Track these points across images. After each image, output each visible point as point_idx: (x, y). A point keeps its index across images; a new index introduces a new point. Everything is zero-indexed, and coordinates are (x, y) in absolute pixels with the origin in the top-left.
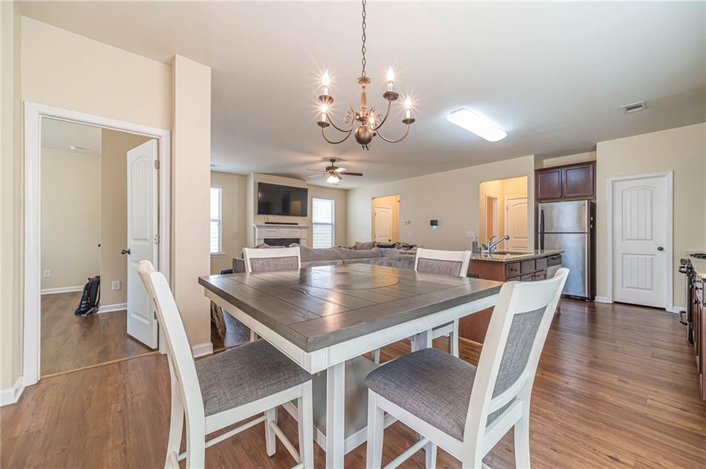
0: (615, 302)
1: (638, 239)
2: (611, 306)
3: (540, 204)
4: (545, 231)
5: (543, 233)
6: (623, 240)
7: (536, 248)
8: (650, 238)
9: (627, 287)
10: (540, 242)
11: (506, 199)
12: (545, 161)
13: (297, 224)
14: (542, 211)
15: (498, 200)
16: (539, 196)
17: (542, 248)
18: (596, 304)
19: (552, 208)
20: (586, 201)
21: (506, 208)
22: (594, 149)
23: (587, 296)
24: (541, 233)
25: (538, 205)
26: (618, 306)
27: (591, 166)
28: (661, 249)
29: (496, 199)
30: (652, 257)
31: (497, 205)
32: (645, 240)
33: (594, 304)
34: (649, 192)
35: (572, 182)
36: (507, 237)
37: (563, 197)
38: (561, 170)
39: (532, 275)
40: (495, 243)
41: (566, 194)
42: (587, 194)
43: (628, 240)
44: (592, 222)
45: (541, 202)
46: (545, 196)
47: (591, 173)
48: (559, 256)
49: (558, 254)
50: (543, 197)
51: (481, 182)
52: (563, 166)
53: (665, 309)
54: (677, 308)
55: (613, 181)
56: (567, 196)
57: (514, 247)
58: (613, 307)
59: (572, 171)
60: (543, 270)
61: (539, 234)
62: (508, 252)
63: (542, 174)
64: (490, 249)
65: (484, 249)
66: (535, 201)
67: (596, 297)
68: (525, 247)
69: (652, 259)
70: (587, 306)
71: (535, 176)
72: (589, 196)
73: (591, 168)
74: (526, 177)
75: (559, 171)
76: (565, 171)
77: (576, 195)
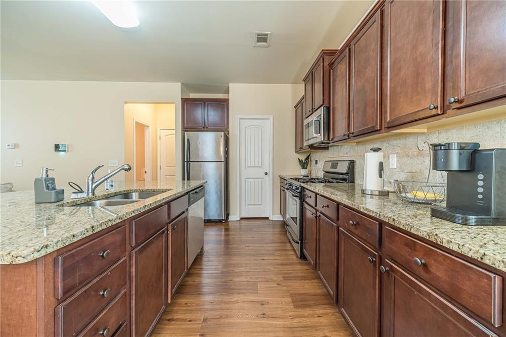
0: (241, 218)
3: (186, 133)
4: (191, 160)
5: (189, 162)
6: (245, 168)
7: (184, 179)
8: (261, 166)
9: (248, 205)
10: (187, 175)
11: (158, 130)
12: (191, 94)
14: (188, 140)
15: (150, 128)
16: (186, 126)
17: (188, 179)
18: (230, 223)
19: (197, 138)
20: (223, 133)
21: (159, 137)
22: (227, 91)
23: (224, 218)
24: (187, 162)
25: (184, 134)
26: (244, 222)
27: (226, 103)
28: (266, 174)
29: (148, 127)
30: (261, 180)
32: (254, 167)
33: (228, 225)
34: (260, 130)
35: (212, 115)
36: (127, 168)
37: (205, 129)
38: (204, 102)
39: (163, 231)
40: (104, 179)
41: (207, 126)
42: (223, 127)
43: (248, 167)
44: (227, 153)
45: (188, 131)
46: (191, 126)
47: (226, 110)
48: (202, 187)
49: (202, 186)
50: (189, 125)
51: (126, 103)
52: (205, 99)
53: (268, 218)
54: (276, 216)
55: (240, 118)
56: (208, 128)
57: (166, 175)
58: (240, 223)
59: (212, 105)
60: (183, 212)
61: (186, 163)
62: (136, 191)
63: (188, 104)
64: (93, 190)
65: (74, 193)
66: (183, 130)
67: (229, 217)
68: (175, 175)
69: (262, 181)
70: (223, 228)
71: (182, 104)
72: (224, 130)
73: (226, 106)
74: (174, 105)
75: (202, 104)
76: (207, 104)
77: (215, 128)
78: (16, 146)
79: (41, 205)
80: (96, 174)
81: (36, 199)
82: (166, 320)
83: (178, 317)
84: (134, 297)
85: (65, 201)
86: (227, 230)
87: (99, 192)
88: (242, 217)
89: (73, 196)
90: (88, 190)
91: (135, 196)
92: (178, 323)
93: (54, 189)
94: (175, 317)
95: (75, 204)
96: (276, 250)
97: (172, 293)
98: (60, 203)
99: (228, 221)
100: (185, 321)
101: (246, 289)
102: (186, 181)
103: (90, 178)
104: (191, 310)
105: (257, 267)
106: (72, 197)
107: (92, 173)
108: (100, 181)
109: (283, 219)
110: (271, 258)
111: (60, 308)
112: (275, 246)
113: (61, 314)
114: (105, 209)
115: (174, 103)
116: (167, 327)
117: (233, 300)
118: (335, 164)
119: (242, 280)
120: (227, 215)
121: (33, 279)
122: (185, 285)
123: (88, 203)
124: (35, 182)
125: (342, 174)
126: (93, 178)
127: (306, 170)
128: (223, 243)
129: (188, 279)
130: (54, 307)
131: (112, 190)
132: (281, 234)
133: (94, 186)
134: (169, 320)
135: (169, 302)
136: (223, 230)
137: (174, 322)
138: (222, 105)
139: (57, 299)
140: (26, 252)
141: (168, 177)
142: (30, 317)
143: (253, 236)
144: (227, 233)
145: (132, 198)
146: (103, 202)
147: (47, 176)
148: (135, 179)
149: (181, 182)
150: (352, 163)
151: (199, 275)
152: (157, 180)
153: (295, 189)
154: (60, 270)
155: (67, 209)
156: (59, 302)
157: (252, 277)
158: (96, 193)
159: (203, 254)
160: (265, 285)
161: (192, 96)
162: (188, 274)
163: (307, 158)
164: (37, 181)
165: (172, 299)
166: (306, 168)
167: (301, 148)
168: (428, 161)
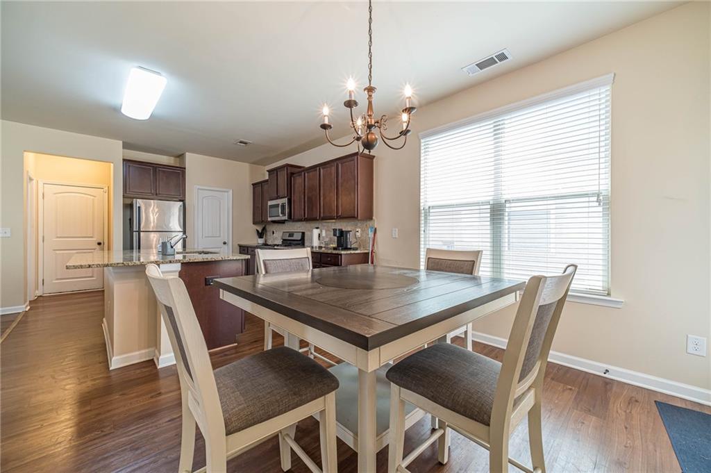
1: (212, 237)
4: (142, 230)
5: (139, 232)
6: (203, 238)
8: (219, 235)
11: (40, 184)
14: (139, 208)
15: (34, 182)
19: (149, 205)
20: (182, 203)
21: (41, 196)
28: (225, 243)
31: (32, 190)
32: (216, 237)
34: (219, 201)
37: (155, 196)
38: (153, 167)
41: (158, 193)
42: (178, 196)
47: (181, 178)
52: (156, 164)
56: (159, 195)
59: (164, 172)
61: (135, 233)
71: (123, 166)
72: (179, 199)
73: (181, 174)
76: (157, 170)
118: (291, 235)
125: (297, 240)
127: (263, 239)
150: (303, 234)
163: (264, 229)
166: (262, 238)
168: (332, 233)
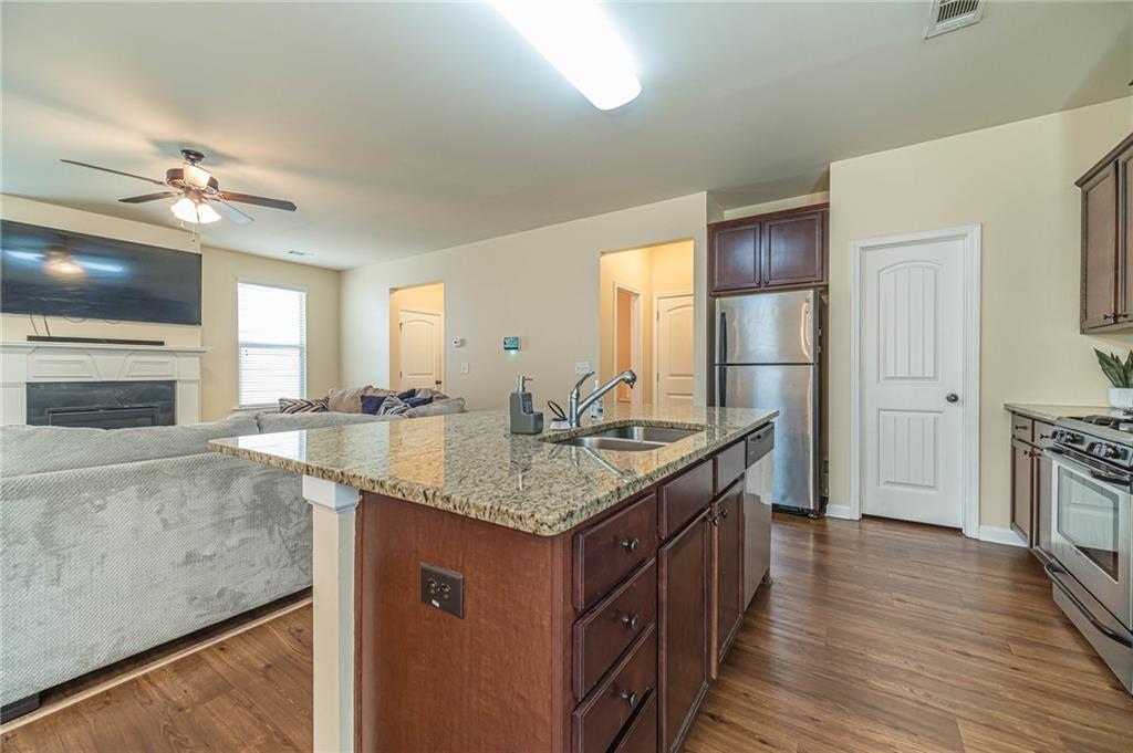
0: (865, 516)
1: (909, 378)
2: (857, 525)
3: (717, 300)
4: (728, 362)
5: (724, 365)
6: (879, 381)
7: (711, 403)
8: (932, 375)
9: (887, 483)
10: (719, 394)
11: (655, 299)
12: (726, 212)
13: (162, 343)
14: (723, 315)
15: (641, 297)
16: (716, 283)
17: (723, 404)
18: (828, 522)
19: (745, 309)
20: (812, 291)
21: (655, 316)
22: (824, 184)
23: (812, 507)
24: (720, 365)
25: (714, 302)
26: (870, 527)
27: (818, 217)
28: (953, 399)
29: (638, 295)
30: (935, 415)
31: (639, 308)
32: (923, 378)
33: (825, 526)
34: (932, 272)
35: (779, 253)
36: (629, 377)
37: (762, 285)
38: (759, 224)
39: (704, 517)
40: (593, 397)
41: (767, 278)
42: (811, 278)
43: (887, 378)
44: (821, 341)
45: (719, 296)
46: (727, 283)
47: (818, 232)
48: (770, 426)
49: (767, 424)
50: (723, 284)
51: (603, 253)
52: (763, 216)
53: (960, 530)
54: (988, 528)
55: (862, 248)
56: (771, 283)
57: (669, 394)
58: (860, 528)
59: (780, 228)
60: (735, 482)
61: (717, 368)
62: (639, 424)
63: (722, 234)
64: (578, 417)
65: (555, 420)
66: (709, 295)
67: (828, 506)
68: (691, 395)
69: (935, 420)
70: (812, 531)
71: (709, 237)
72: (813, 284)
73: (818, 222)
74: (692, 242)
75: (755, 229)
76: (767, 227)
77: (789, 281)
78: (462, 343)
79: (520, 437)
80: (582, 388)
81: (512, 428)
82: (707, 714)
83: (734, 720)
84: (664, 645)
85: (546, 434)
86: (822, 538)
87: (586, 424)
88: (867, 513)
89: (554, 425)
90: (571, 416)
91: (638, 432)
92: (733, 732)
93: (532, 412)
94: (726, 717)
95: (558, 440)
96: (1014, 640)
97: (718, 657)
98: (538, 437)
99: (824, 518)
100: (749, 736)
101: (922, 726)
102: (717, 408)
103: (574, 396)
104: (762, 715)
105: (946, 672)
106: (552, 427)
107: (577, 386)
108: (589, 401)
109: (1025, 545)
110: (998, 658)
111: (581, 627)
112: (1010, 626)
113: (581, 640)
114: (593, 452)
115: (690, 239)
116: (711, 730)
117: (879, 738)
119: (900, 692)
120: (823, 501)
121: (547, 565)
122: (738, 649)
123: (574, 440)
124: (511, 399)
126: (578, 395)
128: (810, 569)
129: (744, 637)
130: (572, 622)
131: (601, 420)
132: (1016, 590)
133: (580, 408)
134: (712, 717)
135: (714, 676)
136: (812, 536)
137: (724, 727)
138: (811, 224)
139: (576, 610)
140: (551, 518)
141: (671, 397)
142: (542, 627)
143: (916, 574)
144: (822, 547)
145: (632, 437)
146: (595, 439)
147: (524, 390)
148: (615, 400)
149: (705, 411)
151: (766, 635)
152: (651, 402)
153: (1107, 454)
154: (581, 559)
155: (547, 446)
156: (580, 616)
157: (934, 695)
158: (582, 424)
159: (770, 586)
160: (990, 739)
161: (730, 214)
162: (745, 627)
164: (514, 397)
165: (719, 672)
167: (1116, 317)
